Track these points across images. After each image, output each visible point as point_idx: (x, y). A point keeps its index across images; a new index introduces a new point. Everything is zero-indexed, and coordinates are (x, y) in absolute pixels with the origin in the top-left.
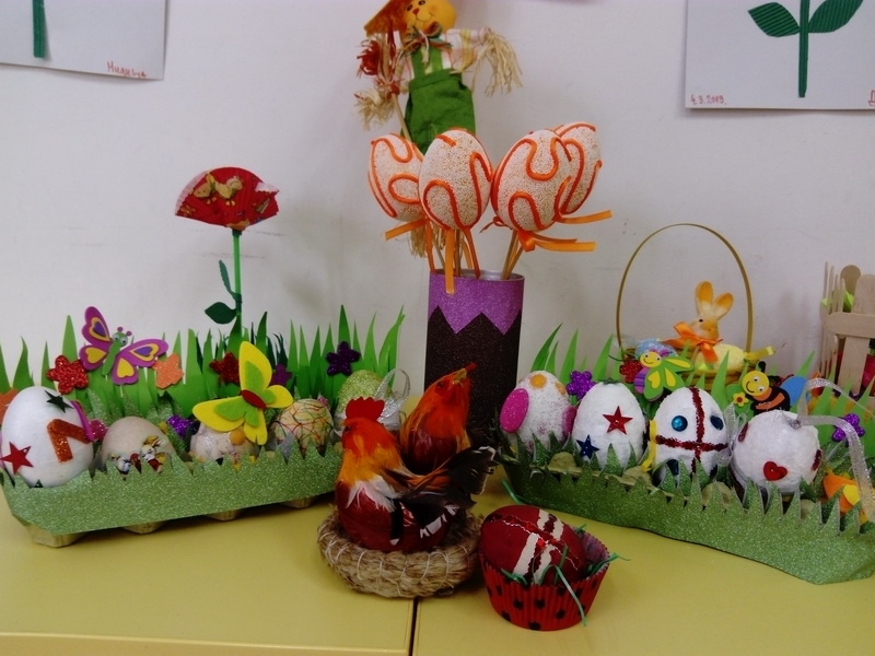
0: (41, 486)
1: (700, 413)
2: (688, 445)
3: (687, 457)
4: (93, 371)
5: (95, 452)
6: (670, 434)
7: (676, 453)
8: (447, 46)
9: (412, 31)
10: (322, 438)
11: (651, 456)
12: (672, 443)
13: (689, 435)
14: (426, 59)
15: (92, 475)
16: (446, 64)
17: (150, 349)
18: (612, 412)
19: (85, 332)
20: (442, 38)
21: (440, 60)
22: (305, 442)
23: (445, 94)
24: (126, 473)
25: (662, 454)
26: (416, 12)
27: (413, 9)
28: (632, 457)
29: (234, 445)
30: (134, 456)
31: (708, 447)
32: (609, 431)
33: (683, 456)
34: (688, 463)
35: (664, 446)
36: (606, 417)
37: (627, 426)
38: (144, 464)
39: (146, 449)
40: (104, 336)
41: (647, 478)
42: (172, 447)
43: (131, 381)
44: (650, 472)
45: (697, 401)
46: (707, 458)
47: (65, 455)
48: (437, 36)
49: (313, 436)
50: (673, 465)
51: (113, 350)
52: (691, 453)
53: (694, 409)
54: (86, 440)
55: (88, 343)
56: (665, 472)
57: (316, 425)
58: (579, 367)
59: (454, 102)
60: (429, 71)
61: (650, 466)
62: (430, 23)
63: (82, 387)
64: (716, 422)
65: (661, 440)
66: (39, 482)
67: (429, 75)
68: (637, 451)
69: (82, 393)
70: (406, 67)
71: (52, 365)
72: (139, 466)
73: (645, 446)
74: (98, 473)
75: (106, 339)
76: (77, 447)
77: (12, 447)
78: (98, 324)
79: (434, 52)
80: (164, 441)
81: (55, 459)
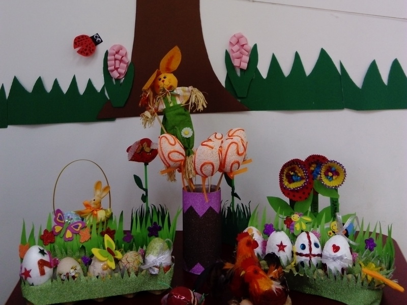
0: (33, 285)
1: (310, 242)
2: (306, 255)
3: (307, 260)
4: (57, 235)
5: (54, 271)
6: (301, 251)
7: (303, 258)
8: (178, 95)
9: (162, 89)
10: (137, 268)
11: (294, 260)
12: (301, 255)
13: (306, 251)
14: (170, 100)
15: (52, 281)
16: (179, 102)
17: (78, 226)
18: (279, 244)
19: (55, 220)
20: (175, 91)
21: (176, 100)
22: (130, 270)
23: (179, 114)
24: (64, 280)
25: (299, 259)
26: (163, 81)
27: (162, 80)
28: (288, 261)
29: (103, 270)
30: (67, 274)
31: (314, 255)
32: (279, 251)
33: (306, 260)
34: (308, 262)
35: (299, 256)
36: (277, 245)
37: (285, 249)
38: (70, 277)
39: (72, 271)
40: (62, 220)
41: (294, 269)
42: (81, 270)
43: (70, 239)
44: (294, 267)
45: (309, 237)
46: (314, 260)
47: (42, 273)
48: (173, 91)
49: (134, 268)
50: (302, 263)
51: (65, 226)
52: (308, 258)
53: (308, 241)
54: (50, 267)
55: (56, 224)
56: (300, 266)
57: (135, 263)
58: (268, 222)
59: (184, 117)
60: (171, 105)
61: (295, 264)
62: (169, 85)
63: (52, 242)
64: (316, 245)
65: (298, 254)
66: (33, 284)
67: (172, 107)
68: (290, 259)
69: (52, 245)
70: (161, 103)
71: (42, 234)
72: (68, 278)
73: (293, 256)
74: (54, 281)
75: (63, 222)
76: (48, 270)
77: (25, 269)
78: (60, 216)
79: (173, 98)
80: (79, 267)
81: (39, 274)
